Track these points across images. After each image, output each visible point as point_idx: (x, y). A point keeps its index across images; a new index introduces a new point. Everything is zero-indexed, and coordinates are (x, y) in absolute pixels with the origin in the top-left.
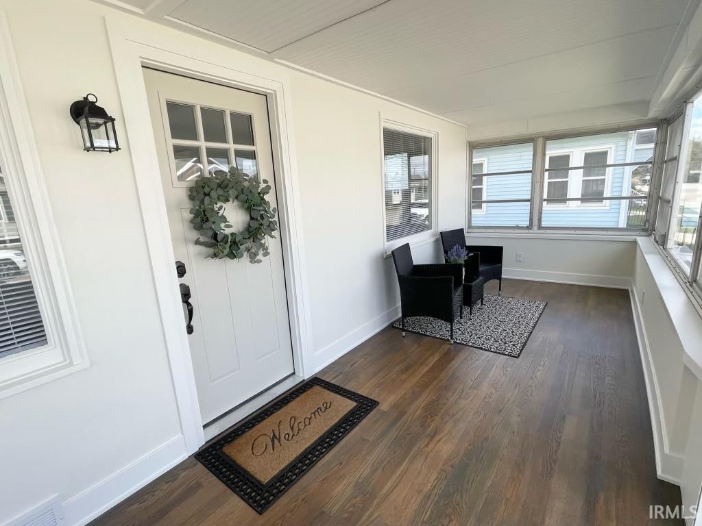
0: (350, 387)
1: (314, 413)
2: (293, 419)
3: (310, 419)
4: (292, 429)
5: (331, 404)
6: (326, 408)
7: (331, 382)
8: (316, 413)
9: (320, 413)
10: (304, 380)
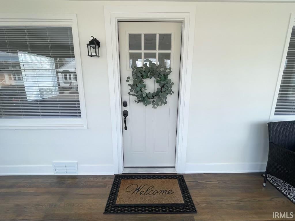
0: (192, 192)
1: (162, 191)
2: (152, 187)
3: (158, 192)
4: (147, 190)
5: (173, 192)
6: (169, 193)
7: (187, 183)
8: (163, 192)
9: (164, 193)
10: (176, 173)
